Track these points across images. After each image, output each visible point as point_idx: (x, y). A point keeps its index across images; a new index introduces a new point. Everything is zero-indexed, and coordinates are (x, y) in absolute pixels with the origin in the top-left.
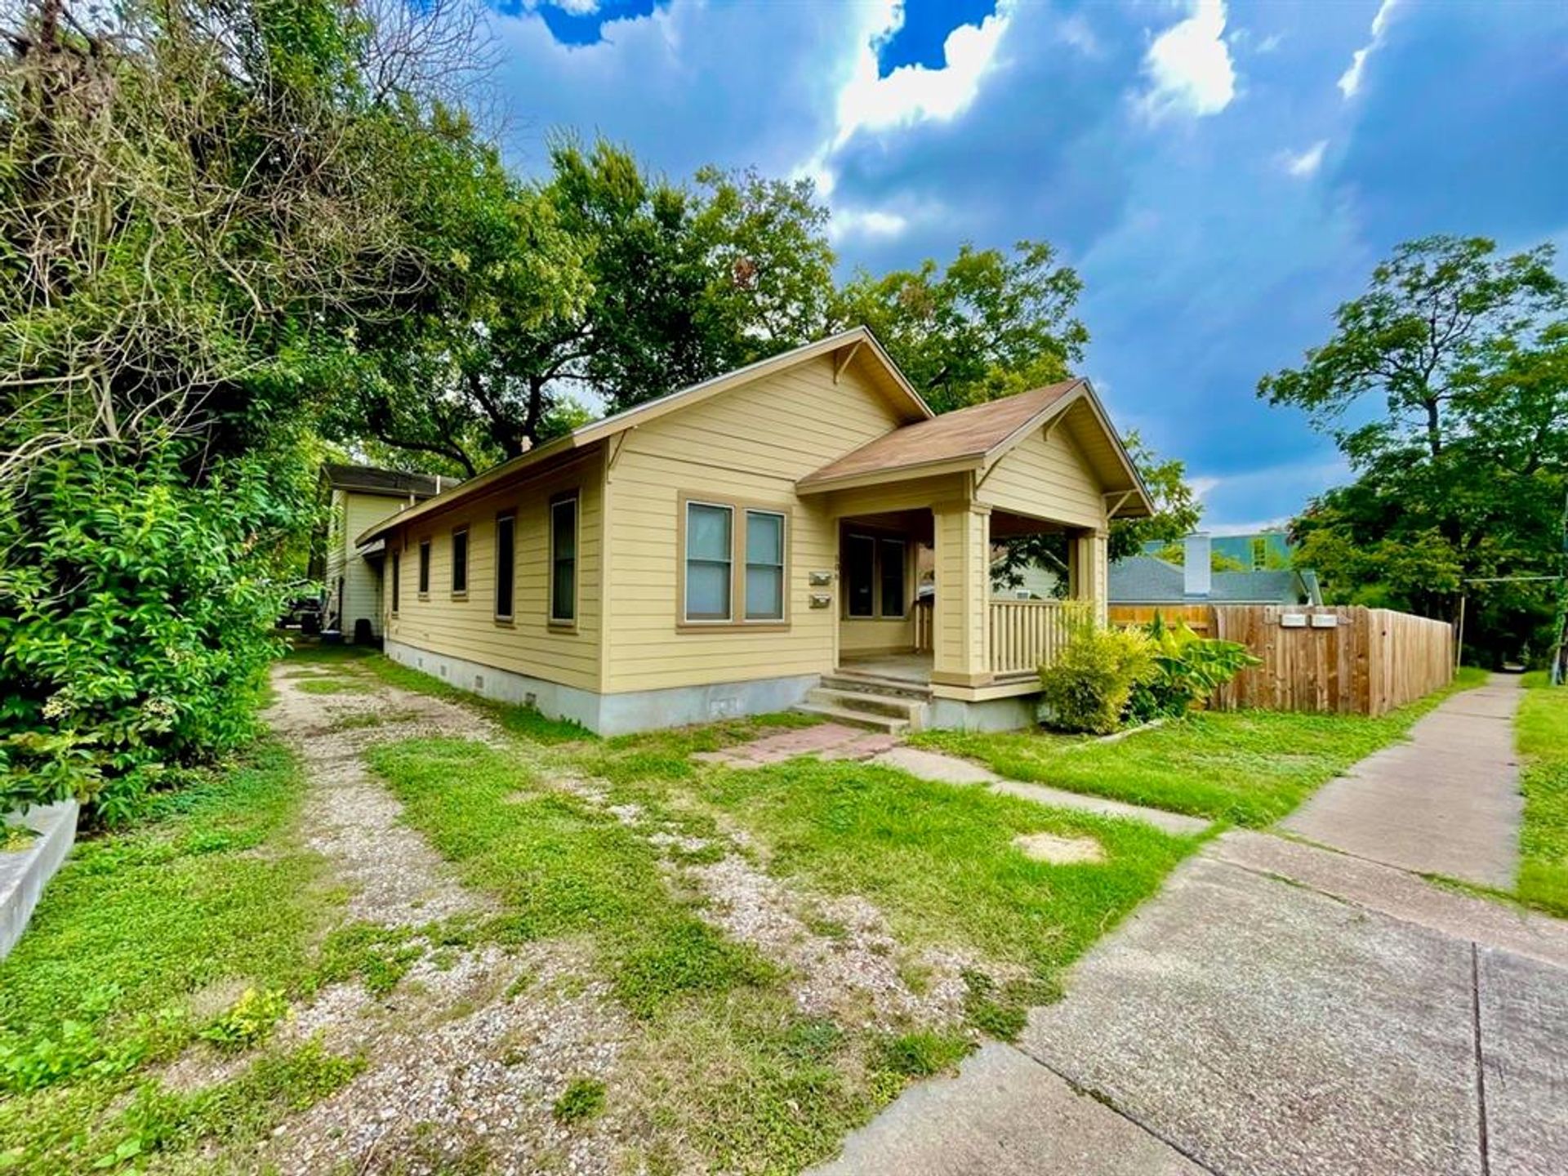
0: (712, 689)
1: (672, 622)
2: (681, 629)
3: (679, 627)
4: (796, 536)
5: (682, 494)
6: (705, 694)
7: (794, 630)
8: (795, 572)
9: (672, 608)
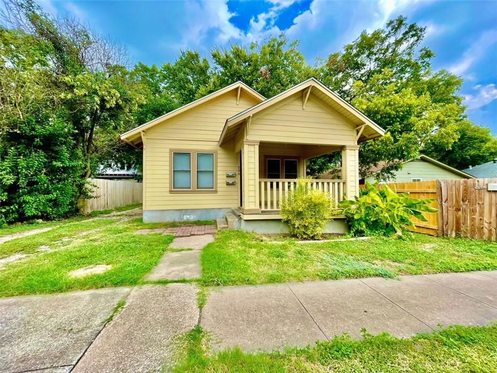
0: (183, 211)
1: (168, 190)
2: (171, 192)
3: (170, 191)
4: (219, 160)
5: (171, 150)
6: (181, 212)
7: (218, 192)
8: (219, 173)
9: (168, 185)
